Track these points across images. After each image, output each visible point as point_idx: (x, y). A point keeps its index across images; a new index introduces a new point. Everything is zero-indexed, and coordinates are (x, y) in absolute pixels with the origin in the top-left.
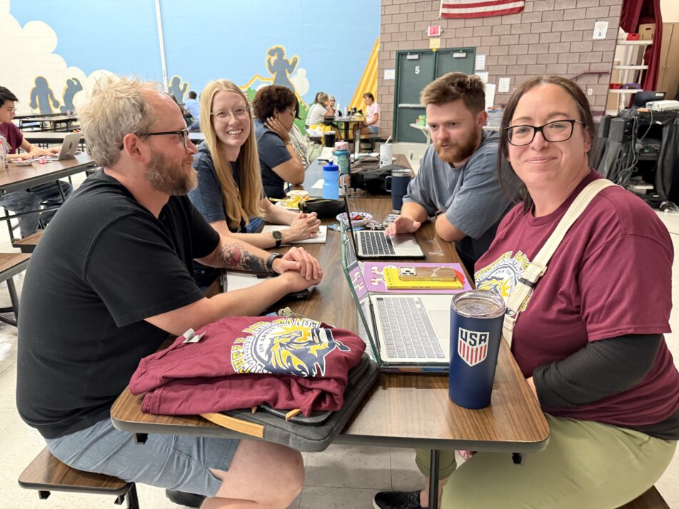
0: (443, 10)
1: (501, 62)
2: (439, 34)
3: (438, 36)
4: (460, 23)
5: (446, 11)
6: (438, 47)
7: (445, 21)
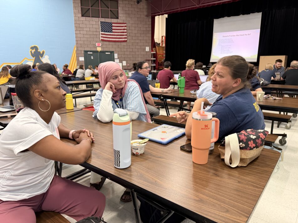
0: (101, 38)
1: (122, 56)
2: (101, 46)
3: (100, 47)
4: (107, 43)
5: (102, 38)
6: (101, 50)
7: (102, 42)
